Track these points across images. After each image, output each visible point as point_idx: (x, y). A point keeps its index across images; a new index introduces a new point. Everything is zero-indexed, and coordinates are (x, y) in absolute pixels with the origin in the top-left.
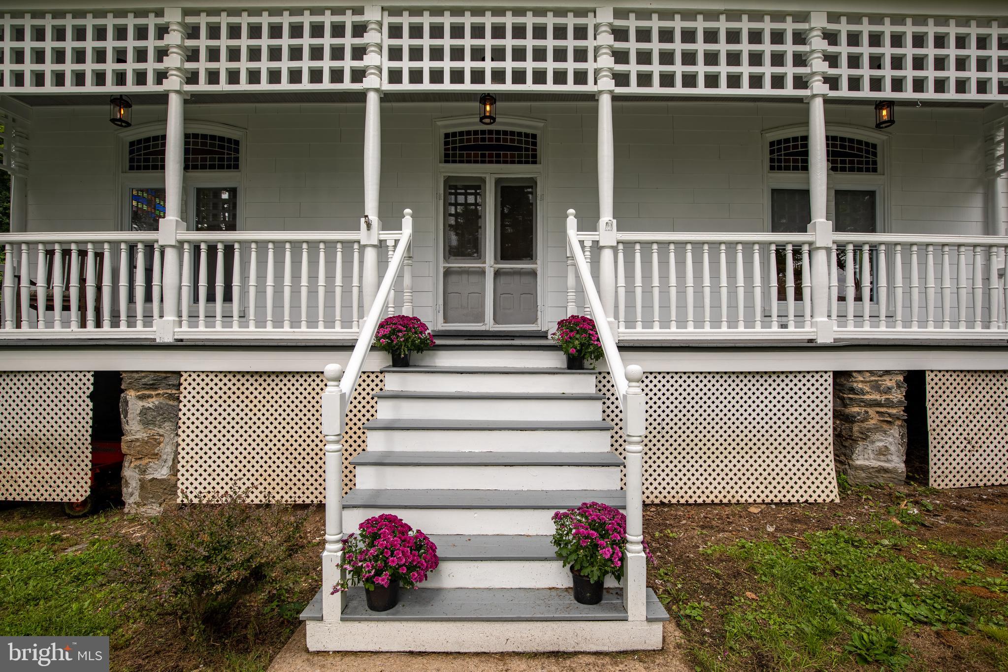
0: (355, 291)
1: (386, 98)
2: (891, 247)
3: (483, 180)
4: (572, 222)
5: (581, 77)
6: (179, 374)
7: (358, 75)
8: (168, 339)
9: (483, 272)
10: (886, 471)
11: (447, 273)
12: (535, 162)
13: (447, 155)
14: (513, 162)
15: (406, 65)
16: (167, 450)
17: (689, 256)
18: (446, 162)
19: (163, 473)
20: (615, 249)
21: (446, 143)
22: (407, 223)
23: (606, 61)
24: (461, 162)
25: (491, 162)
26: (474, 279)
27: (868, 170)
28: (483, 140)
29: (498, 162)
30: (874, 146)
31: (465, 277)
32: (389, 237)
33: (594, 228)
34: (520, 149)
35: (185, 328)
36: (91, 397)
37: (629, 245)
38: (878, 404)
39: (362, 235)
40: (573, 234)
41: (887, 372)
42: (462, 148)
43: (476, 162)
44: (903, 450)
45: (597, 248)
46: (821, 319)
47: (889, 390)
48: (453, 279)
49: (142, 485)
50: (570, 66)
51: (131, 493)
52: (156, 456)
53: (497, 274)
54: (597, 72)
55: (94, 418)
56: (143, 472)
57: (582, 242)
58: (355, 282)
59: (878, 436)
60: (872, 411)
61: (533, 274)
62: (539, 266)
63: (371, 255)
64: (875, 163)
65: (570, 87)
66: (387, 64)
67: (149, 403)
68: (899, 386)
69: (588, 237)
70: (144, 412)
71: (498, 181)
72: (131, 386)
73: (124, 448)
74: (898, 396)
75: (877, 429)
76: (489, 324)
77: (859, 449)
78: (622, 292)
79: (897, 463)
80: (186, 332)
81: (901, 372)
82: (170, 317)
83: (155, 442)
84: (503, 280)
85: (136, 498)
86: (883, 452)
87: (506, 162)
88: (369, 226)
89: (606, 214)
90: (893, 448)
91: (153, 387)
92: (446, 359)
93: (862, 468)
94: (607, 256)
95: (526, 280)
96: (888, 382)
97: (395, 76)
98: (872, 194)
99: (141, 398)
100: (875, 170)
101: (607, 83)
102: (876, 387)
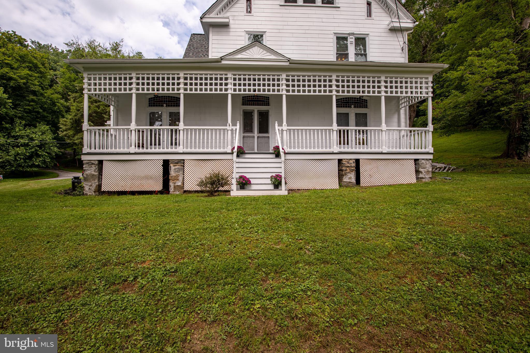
0: (226, 140)
1: (232, 95)
2: (371, 130)
3: (254, 110)
4: (276, 124)
5: (278, 90)
6: (184, 160)
7: (226, 90)
8: (182, 152)
9: (254, 137)
10: (351, 182)
11: (244, 137)
12: (269, 105)
13: (243, 103)
14: (262, 105)
15: (237, 87)
16: (181, 178)
17: (304, 132)
18: (243, 105)
19: (179, 183)
20: (286, 131)
21: (243, 99)
22: (238, 124)
23: (284, 87)
24: (247, 105)
25: (256, 105)
26: (251, 139)
27: (365, 107)
28: (254, 98)
29: (258, 105)
30: (367, 100)
31: (249, 138)
32: (234, 128)
33: (282, 126)
34: (264, 101)
35: (185, 149)
36: (162, 165)
37: (290, 130)
38: (348, 167)
39: (228, 127)
40: (277, 127)
41: (351, 159)
42: (247, 101)
43: (252, 105)
44: (355, 177)
45: (282, 130)
46: (335, 147)
47: (351, 164)
48: (245, 139)
49: (175, 187)
50: (276, 88)
51: (172, 189)
52: (178, 180)
53: (258, 137)
54: (282, 89)
55: (163, 171)
56: (175, 184)
57: (279, 129)
58: (226, 138)
59: (349, 174)
60: (347, 169)
61: (268, 137)
62: (270, 135)
63: (230, 132)
64: (367, 105)
65: (276, 93)
66: (233, 87)
67: (176, 167)
68: (354, 162)
69: (280, 128)
70: (175, 169)
71: (258, 111)
72: (172, 163)
73: (170, 178)
74: (354, 165)
75: (349, 173)
76: (256, 151)
77: (344, 177)
78: (288, 141)
79: (354, 180)
80: (185, 150)
81: (354, 159)
82: (181, 147)
83: (178, 176)
84: (259, 139)
85: (173, 190)
86: (350, 178)
87: (260, 105)
88: (229, 125)
89: (285, 123)
90: (353, 177)
91: (177, 163)
92: (247, 156)
93: (345, 182)
94: (285, 132)
95: (266, 139)
96: (351, 162)
97: (235, 90)
98: (366, 114)
99: (174, 166)
100: (367, 107)
101: (284, 92)
102: (348, 163)
